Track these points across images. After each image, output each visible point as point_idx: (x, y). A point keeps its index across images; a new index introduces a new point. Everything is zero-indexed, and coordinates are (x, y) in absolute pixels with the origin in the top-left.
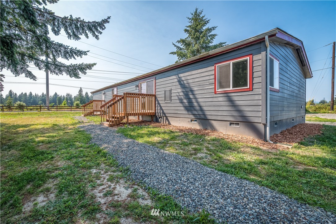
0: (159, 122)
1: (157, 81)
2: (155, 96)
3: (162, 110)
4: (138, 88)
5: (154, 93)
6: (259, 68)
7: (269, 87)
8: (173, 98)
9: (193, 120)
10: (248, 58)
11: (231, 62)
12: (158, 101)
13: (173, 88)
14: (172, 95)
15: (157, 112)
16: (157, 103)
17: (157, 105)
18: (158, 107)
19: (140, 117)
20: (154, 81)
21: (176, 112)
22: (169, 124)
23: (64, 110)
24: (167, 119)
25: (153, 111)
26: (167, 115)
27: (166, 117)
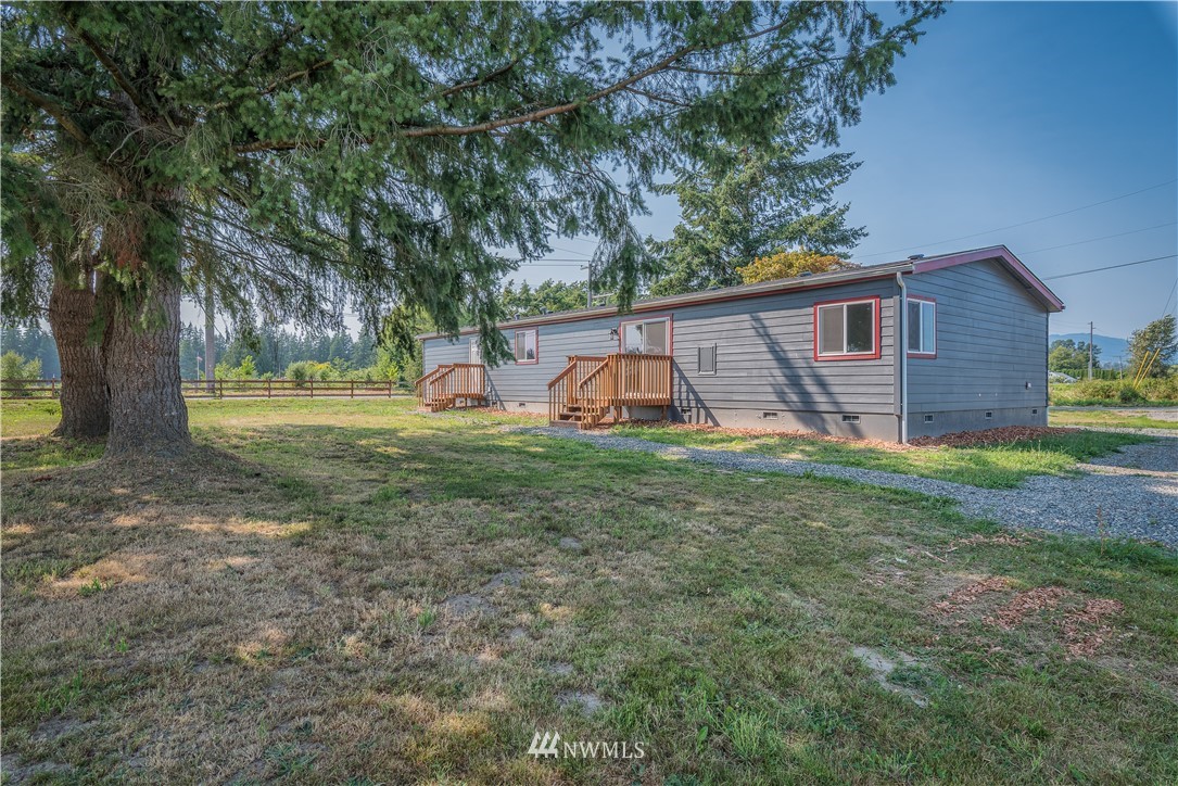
0: (683, 422)
1: (676, 324)
2: (671, 359)
3: (694, 393)
4: (616, 337)
5: (668, 353)
6: (891, 322)
7: (906, 350)
8: (719, 365)
9: (769, 414)
10: (873, 301)
11: (845, 304)
12: (679, 371)
13: (721, 343)
14: (719, 358)
15: (676, 396)
16: (676, 375)
17: (676, 381)
18: (680, 385)
19: (624, 409)
20: (668, 324)
21: (729, 397)
22: (717, 424)
23: (284, 395)
24: (709, 415)
25: (665, 396)
26: (708, 404)
27: (705, 408)
